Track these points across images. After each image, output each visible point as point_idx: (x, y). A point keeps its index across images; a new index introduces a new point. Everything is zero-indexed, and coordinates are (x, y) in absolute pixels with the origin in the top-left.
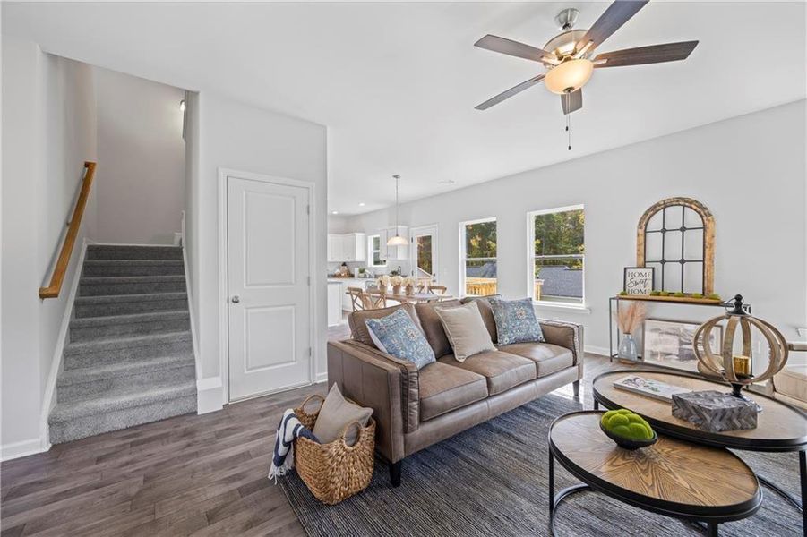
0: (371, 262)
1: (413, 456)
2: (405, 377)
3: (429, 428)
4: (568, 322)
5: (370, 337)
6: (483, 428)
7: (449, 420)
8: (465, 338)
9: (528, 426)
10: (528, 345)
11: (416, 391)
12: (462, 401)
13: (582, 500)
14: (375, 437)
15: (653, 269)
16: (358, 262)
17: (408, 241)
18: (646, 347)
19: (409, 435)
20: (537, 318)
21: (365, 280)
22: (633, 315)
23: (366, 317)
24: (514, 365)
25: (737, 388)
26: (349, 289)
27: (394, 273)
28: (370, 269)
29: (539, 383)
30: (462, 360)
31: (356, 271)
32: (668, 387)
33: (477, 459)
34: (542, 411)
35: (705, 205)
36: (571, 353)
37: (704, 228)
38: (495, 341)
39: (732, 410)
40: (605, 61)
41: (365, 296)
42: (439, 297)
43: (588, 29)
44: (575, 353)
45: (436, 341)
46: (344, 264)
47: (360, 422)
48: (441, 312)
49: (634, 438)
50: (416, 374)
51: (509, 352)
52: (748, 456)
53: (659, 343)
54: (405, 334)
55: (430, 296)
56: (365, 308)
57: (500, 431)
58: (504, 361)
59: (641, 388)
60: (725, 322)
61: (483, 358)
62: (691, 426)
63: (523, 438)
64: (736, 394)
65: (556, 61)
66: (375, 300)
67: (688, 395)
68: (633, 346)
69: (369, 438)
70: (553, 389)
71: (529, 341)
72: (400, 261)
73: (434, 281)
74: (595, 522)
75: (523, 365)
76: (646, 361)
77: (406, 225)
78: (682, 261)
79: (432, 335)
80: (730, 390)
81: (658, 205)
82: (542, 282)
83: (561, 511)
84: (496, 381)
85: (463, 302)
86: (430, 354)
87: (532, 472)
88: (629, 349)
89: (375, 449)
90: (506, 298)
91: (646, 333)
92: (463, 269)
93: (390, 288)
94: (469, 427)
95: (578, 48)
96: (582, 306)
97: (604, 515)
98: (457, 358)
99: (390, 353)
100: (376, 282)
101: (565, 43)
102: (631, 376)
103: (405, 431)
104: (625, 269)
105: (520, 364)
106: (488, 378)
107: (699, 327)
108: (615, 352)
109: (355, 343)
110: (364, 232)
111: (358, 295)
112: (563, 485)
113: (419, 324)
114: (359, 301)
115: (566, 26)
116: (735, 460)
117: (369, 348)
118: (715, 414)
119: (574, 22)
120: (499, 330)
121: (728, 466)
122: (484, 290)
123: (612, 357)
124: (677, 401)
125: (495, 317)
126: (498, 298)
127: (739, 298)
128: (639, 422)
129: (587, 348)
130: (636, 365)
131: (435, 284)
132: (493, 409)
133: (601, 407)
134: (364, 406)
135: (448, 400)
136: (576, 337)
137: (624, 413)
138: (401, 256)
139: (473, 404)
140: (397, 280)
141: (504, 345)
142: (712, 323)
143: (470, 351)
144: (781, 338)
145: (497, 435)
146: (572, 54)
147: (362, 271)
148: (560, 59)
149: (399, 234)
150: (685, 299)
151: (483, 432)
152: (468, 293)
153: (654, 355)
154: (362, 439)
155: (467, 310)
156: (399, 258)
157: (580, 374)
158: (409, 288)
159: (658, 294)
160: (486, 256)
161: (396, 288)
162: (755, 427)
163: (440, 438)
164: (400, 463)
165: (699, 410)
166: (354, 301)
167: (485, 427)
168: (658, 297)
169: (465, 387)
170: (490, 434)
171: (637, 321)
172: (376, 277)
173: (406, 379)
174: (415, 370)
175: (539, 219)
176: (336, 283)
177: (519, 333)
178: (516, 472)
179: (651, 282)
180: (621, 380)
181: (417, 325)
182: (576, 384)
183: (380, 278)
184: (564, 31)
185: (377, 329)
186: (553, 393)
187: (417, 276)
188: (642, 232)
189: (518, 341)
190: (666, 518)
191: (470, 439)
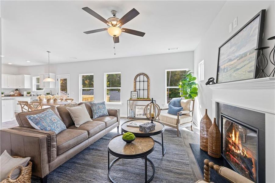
0: (34, 89)
1: (54, 171)
2: (49, 138)
3: (62, 157)
4: (116, 108)
5: (29, 124)
6: (87, 150)
7: (71, 151)
8: (79, 118)
9: (103, 144)
10: (103, 117)
11: (55, 143)
12: (77, 142)
13: (118, 163)
14: (32, 170)
15: (137, 92)
16: (26, 89)
17: (55, 81)
18: (136, 113)
19: (51, 163)
20: (106, 108)
21: (31, 97)
22: (133, 105)
23: (28, 114)
24: (98, 125)
25: (152, 121)
26: (19, 102)
27: (48, 94)
28: (33, 92)
29: (106, 129)
30: (78, 127)
31: (25, 93)
32: (139, 123)
33: (84, 162)
34: (107, 138)
35: (148, 75)
36: (116, 118)
37: (148, 81)
38: (92, 117)
39: (151, 126)
40: (125, 31)
41: (30, 105)
42: (70, 103)
43: (120, 19)
44: (117, 118)
45: (67, 121)
46: (17, 90)
47: (22, 166)
48: (69, 109)
49: (130, 140)
50: (55, 136)
51: (97, 121)
52: (153, 137)
53: (139, 112)
54: (51, 120)
55: (66, 103)
56: (30, 110)
57: (93, 149)
58: (95, 124)
59: (133, 125)
60: (150, 105)
61: (87, 125)
62: (143, 133)
63: (101, 149)
64: (152, 122)
65: (111, 25)
66: (36, 107)
67: (142, 125)
68: (133, 113)
69: (28, 171)
70: (111, 130)
71: (104, 116)
72: (51, 88)
73: (68, 97)
74: (121, 167)
75: (101, 124)
76: (136, 117)
77: (54, 73)
78: (143, 90)
79: (65, 118)
80: (151, 121)
81: (138, 74)
82: (109, 96)
83: (112, 168)
84: (91, 131)
85: (79, 104)
86: (64, 126)
87: (103, 159)
88: (132, 115)
89: (32, 175)
90: (96, 102)
91: (136, 109)
92: (81, 92)
93: (45, 101)
94: (80, 151)
95: (117, 24)
96: (120, 103)
97: (123, 164)
98: (76, 126)
99: (42, 130)
100: (37, 98)
101: (114, 20)
102: (131, 122)
103: (49, 161)
104: (131, 92)
105: (100, 124)
106: (88, 131)
107: (145, 106)
108: (129, 116)
109: (20, 128)
110: (30, 75)
111: (25, 105)
112: (113, 160)
113: (59, 115)
114: (26, 107)
115: (114, 15)
116: (151, 139)
117: (29, 129)
118: (147, 128)
119: (116, 15)
120: (93, 113)
121: (150, 140)
122: (89, 99)
123: (128, 117)
124: (140, 127)
125: (92, 109)
126: (93, 102)
127: (152, 99)
128: (132, 135)
129: (121, 116)
130: (133, 119)
131: (68, 98)
132: (90, 142)
133: (123, 133)
134: (25, 157)
135: (71, 143)
136: (118, 113)
137: (128, 133)
138: (51, 86)
139: (82, 142)
140: (49, 97)
141: (95, 118)
142: (148, 105)
143: (81, 123)
144: (159, 108)
145: (92, 151)
146: (116, 25)
147: (28, 93)
148: (112, 25)
149: (50, 77)
150: (144, 100)
151: (87, 151)
152: (83, 101)
153: (138, 115)
154: (23, 173)
155: (81, 107)
156: (50, 87)
157: (119, 124)
158: (55, 100)
159: (138, 99)
160: (91, 87)
161: (48, 100)
162: (155, 129)
163: (68, 159)
164: (46, 177)
165: (144, 128)
166: (22, 108)
167: (88, 149)
168: (139, 99)
169: (79, 136)
170: (90, 151)
171: (134, 106)
172: (37, 95)
173: (50, 139)
174: (55, 134)
175: (109, 76)
176: (11, 99)
177: (100, 114)
178: (98, 161)
179: (137, 95)
180: (128, 124)
181: (57, 115)
182: (118, 127)
183: (39, 96)
184: (113, 17)
185: (33, 120)
186: (111, 131)
187: (60, 94)
188: (135, 81)
189: (100, 116)
190: (138, 159)
191: (81, 155)
